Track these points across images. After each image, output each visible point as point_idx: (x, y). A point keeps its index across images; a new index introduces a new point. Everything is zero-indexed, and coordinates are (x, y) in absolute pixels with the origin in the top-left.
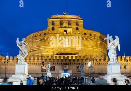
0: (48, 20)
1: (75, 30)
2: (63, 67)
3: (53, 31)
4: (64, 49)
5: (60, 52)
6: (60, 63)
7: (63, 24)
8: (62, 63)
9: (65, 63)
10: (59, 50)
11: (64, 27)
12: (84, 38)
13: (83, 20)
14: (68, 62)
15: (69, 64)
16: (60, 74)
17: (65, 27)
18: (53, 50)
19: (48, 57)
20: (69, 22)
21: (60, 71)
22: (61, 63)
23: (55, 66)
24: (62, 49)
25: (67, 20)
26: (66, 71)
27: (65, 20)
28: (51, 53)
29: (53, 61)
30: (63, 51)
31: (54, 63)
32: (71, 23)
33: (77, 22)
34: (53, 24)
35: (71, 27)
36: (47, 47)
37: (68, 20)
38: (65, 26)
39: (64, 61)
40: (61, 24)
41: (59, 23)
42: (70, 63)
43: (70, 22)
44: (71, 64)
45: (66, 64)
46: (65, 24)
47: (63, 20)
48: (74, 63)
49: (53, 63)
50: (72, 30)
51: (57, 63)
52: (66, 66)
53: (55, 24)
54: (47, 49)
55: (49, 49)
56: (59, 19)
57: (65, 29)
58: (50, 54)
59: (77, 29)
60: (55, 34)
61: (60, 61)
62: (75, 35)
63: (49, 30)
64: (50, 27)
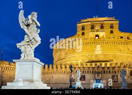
0: (77, 25)
1: (109, 34)
2: (95, 77)
3: (83, 37)
4: (96, 56)
5: (91, 60)
6: (92, 71)
7: (95, 28)
8: (94, 71)
9: (97, 71)
10: (89, 57)
11: (95, 31)
12: (120, 43)
13: (118, 22)
14: (101, 70)
15: (103, 72)
16: (91, 85)
17: (97, 31)
18: (83, 58)
19: (77, 65)
20: (101, 25)
21: (91, 81)
22: (93, 72)
23: (85, 75)
24: (93, 57)
25: (99, 23)
26: (98, 81)
27: (97, 24)
28: (81, 61)
29: (83, 69)
30: (94, 59)
31: (84, 71)
32: (104, 26)
33: (111, 24)
34: (83, 28)
35: (104, 30)
36: (76, 54)
37: (101, 23)
38: (96, 30)
39: (96, 69)
40: (93, 27)
41: (90, 27)
42: (103, 71)
43: (103, 25)
44: (104, 72)
45: (98, 73)
46: (97, 27)
47: (94, 24)
48: (108, 71)
49: (83, 72)
50: (106, 33)
51: (88, 72)
52: (98, 75)
53: (85, 29)
54: (76, 56)
55: (78, 56)
56: (90, 23)
57: (97, 33)
58: (79, 62)
59: (112, 32)
60: (86, 40)
61: (91, 69)
62: (109, 39)
63: (79, 35)
64: (80, 32)
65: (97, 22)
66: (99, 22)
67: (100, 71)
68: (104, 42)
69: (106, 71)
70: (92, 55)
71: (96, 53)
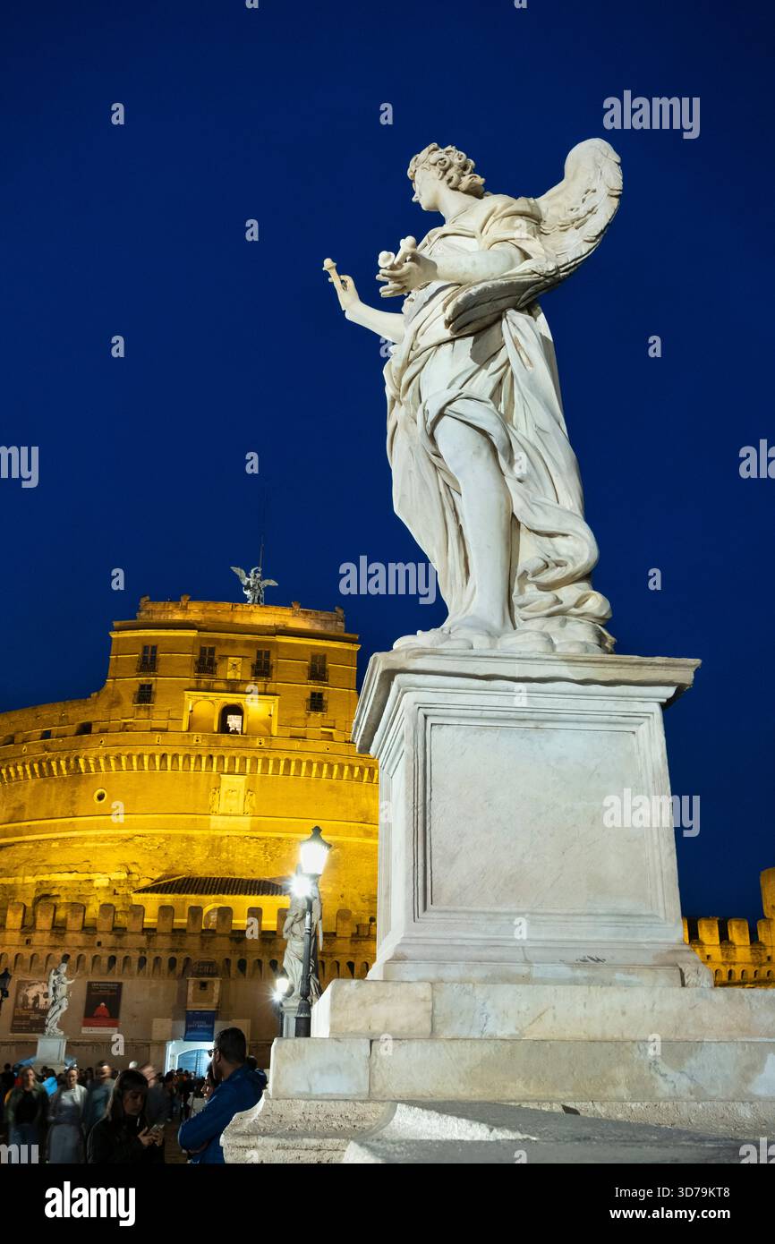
0: (114, 635)
1: (302, 713)
2: (182, 995)
3: (143, 714)
4: (215, 845)
5: (182, 871)
6: (165, 957)
7: (220, 668)
8: (180, 957)
9: (198, 956)
10: (171, 850)
11: (222, 686)
12: (362, 771)
13: (357, 648)
14: (222, 948)
15: (234, 968)
16: (154, 1050)
17: (233, 686)
18: (129, 855)
19: (79, 907)
20: (259, 653)
21: (157, 1022)
22: (173, 962)
23: (120, 985)
24: (198, 849)
25: (248, 644)
26: (202, 1025)
27: (233, 643)
28: (116, 876)
29: (108, 939)
30: (200, 864)
31: (120, 955)
32: (273, 660)
33: (314, 657)
34: (149, 661)
35: (271, 687)
36: (89, 827)
37: (258, 643)
38: (228, 682)
39: (193, 942)
40: (206, 664)
41: (189, 657)
42: (235, 959)
43: (268, 655)
44: (242, 965)
45: (207, 970)
46: (234, 668)
47: (218, 641)
48: (266, 961)
49: (112, 960)
50: (281, 708)
51: (142, 961)
52: (204, 985)
53: (161, 667)
54: (83, 839)
55: (97, 839)
56: (193, 633)
57: (232, 699)
58: (101, 881)
59: (317, 703)
60: (158, 735)
61: (163, 942)
62: (297, 744)
63: (116, 702)
64: (124, 683)
65: (232, 636)
66: (248, 637)
67: (217, 958)
68: (266, 761)
69: (250, 961)
70: (189, 839)
71: (218, 825)
